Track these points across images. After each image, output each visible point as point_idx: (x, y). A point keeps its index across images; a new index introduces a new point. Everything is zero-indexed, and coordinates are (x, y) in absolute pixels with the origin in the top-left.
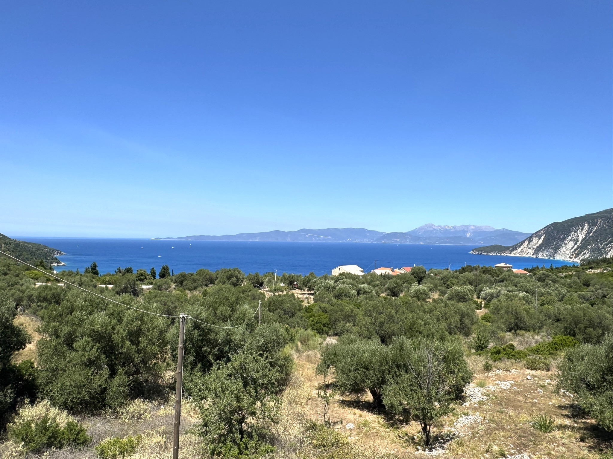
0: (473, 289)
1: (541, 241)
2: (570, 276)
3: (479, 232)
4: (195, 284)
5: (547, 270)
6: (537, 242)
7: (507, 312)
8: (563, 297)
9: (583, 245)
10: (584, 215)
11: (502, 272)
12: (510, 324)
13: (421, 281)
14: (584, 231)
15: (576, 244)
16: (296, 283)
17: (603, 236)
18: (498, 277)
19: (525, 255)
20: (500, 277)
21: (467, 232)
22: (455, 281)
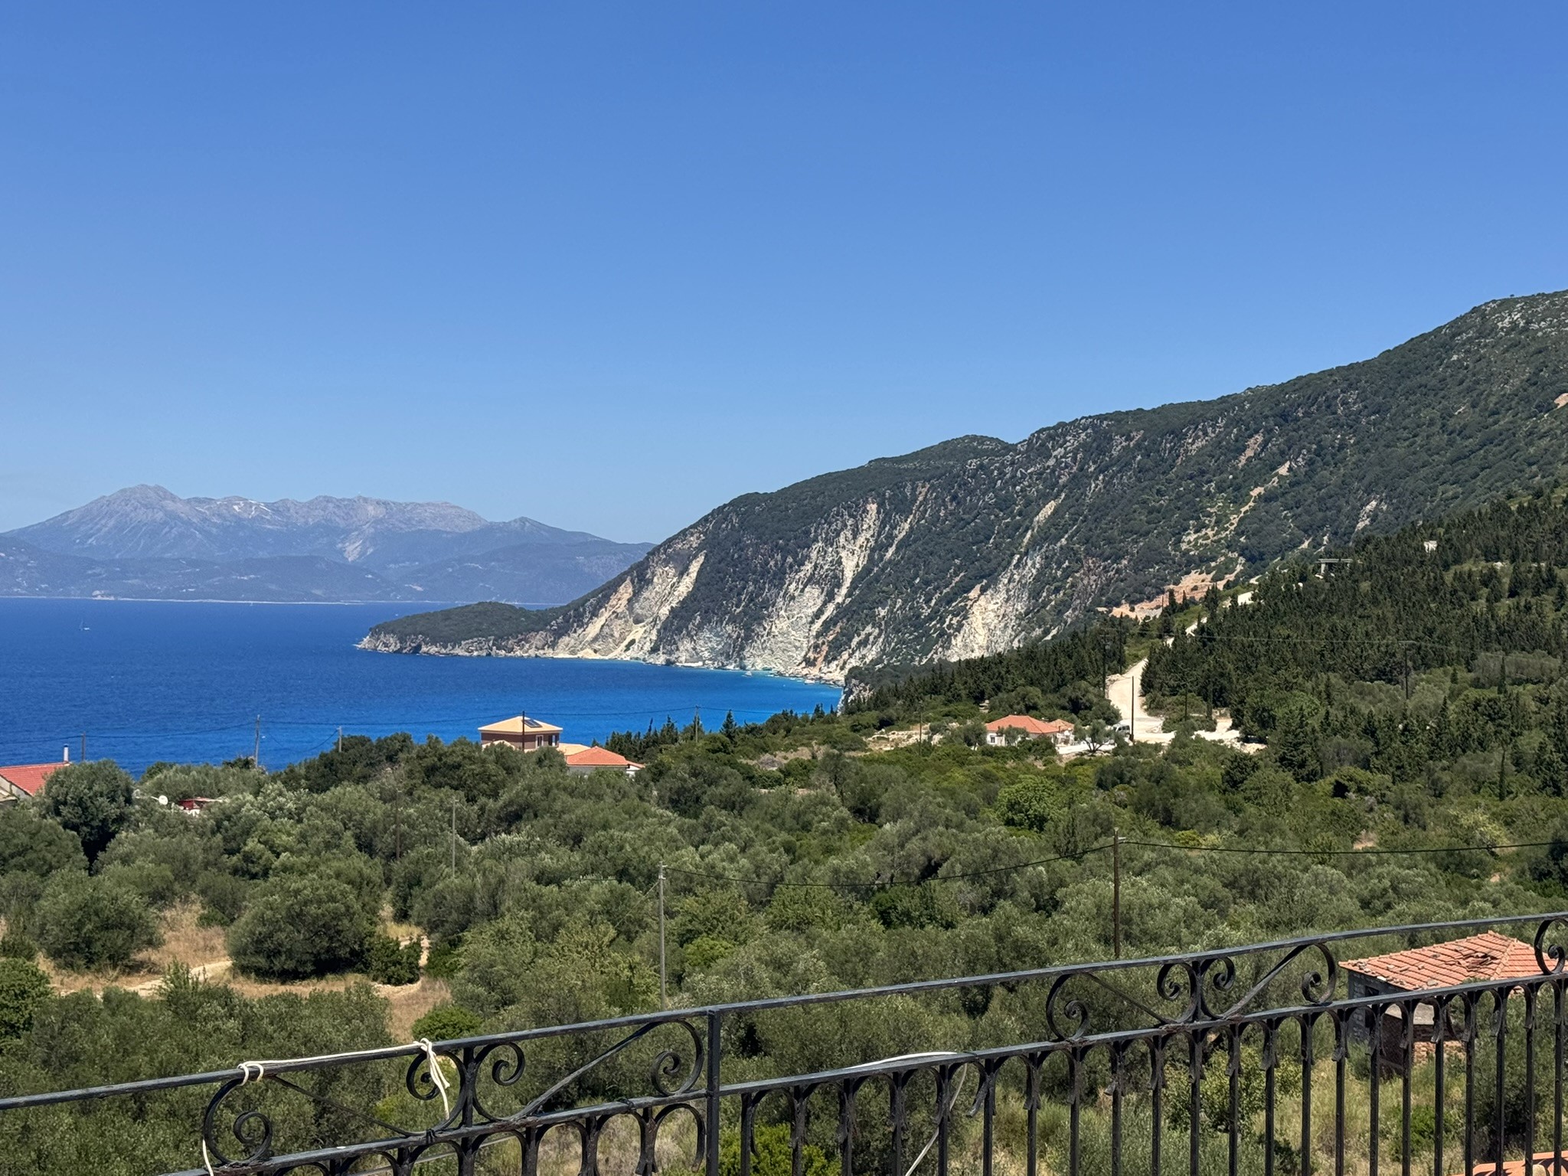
1: (687, 584)
3: (406, 539)
5: (711, 739)
6: (670, 589)
9: (860, 602)
10: (865, 463)
14: (861, 540)
15: (830, 597)
17: (934, 560)
18: (495, 795)
19: (619, 654)
20: (505, 797)
21: (345, 534)
22: (286, 834)
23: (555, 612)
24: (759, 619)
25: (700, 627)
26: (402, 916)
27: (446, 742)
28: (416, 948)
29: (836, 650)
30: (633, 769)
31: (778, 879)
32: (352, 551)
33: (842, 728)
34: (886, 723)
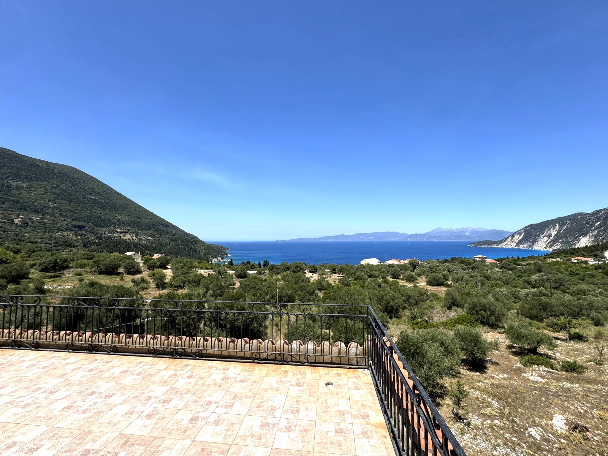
1: (521, 237)
3: (475, 232)
6: (518, 238)
9: (556, 239)
10: (556, 218)
14: (555, 230)
15: (549, 238)
17: (572, 232)
19: (510, 247)
23: (498, 241)
25: (524, 243)
29: (551, 246)
32: (467, 234)
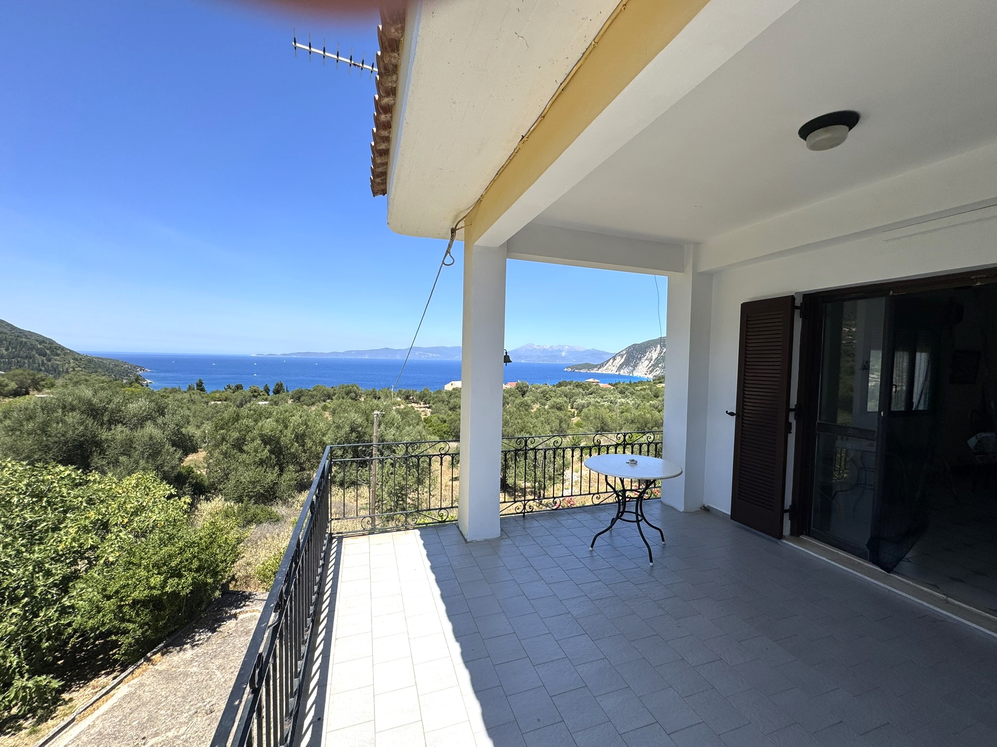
0: (568, 401)
1: (623, 360)
2: (645, 389)
3: (572, 352)
4: (313, 400)
5: (627, 384)
6: (619, 361)
7: (595, 418)
8: (638, 406)
9: (656, 363)
11: (591, 387)
12: (598, 428)
13: (524, 394)
14: (656, 352)
15: (650, 362)
16: (411, 397)
18: (588, 390)
19: (610, 372)
20: (590, 390)
21: (562, 351)
22: (553, 394)
23: (598, 365)
24: (636, 366)
25: (625, 368)
26: (572, 408)
27: (579, 382)
28: (574, 412)
29: (651, 372)
30: (612, 388)
31: (639, 405)
32: (563, 354)
33: (652, 383)
34: (661, 382)
